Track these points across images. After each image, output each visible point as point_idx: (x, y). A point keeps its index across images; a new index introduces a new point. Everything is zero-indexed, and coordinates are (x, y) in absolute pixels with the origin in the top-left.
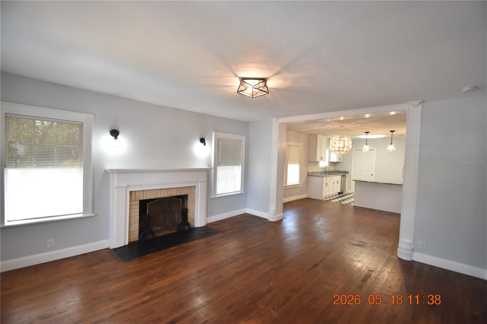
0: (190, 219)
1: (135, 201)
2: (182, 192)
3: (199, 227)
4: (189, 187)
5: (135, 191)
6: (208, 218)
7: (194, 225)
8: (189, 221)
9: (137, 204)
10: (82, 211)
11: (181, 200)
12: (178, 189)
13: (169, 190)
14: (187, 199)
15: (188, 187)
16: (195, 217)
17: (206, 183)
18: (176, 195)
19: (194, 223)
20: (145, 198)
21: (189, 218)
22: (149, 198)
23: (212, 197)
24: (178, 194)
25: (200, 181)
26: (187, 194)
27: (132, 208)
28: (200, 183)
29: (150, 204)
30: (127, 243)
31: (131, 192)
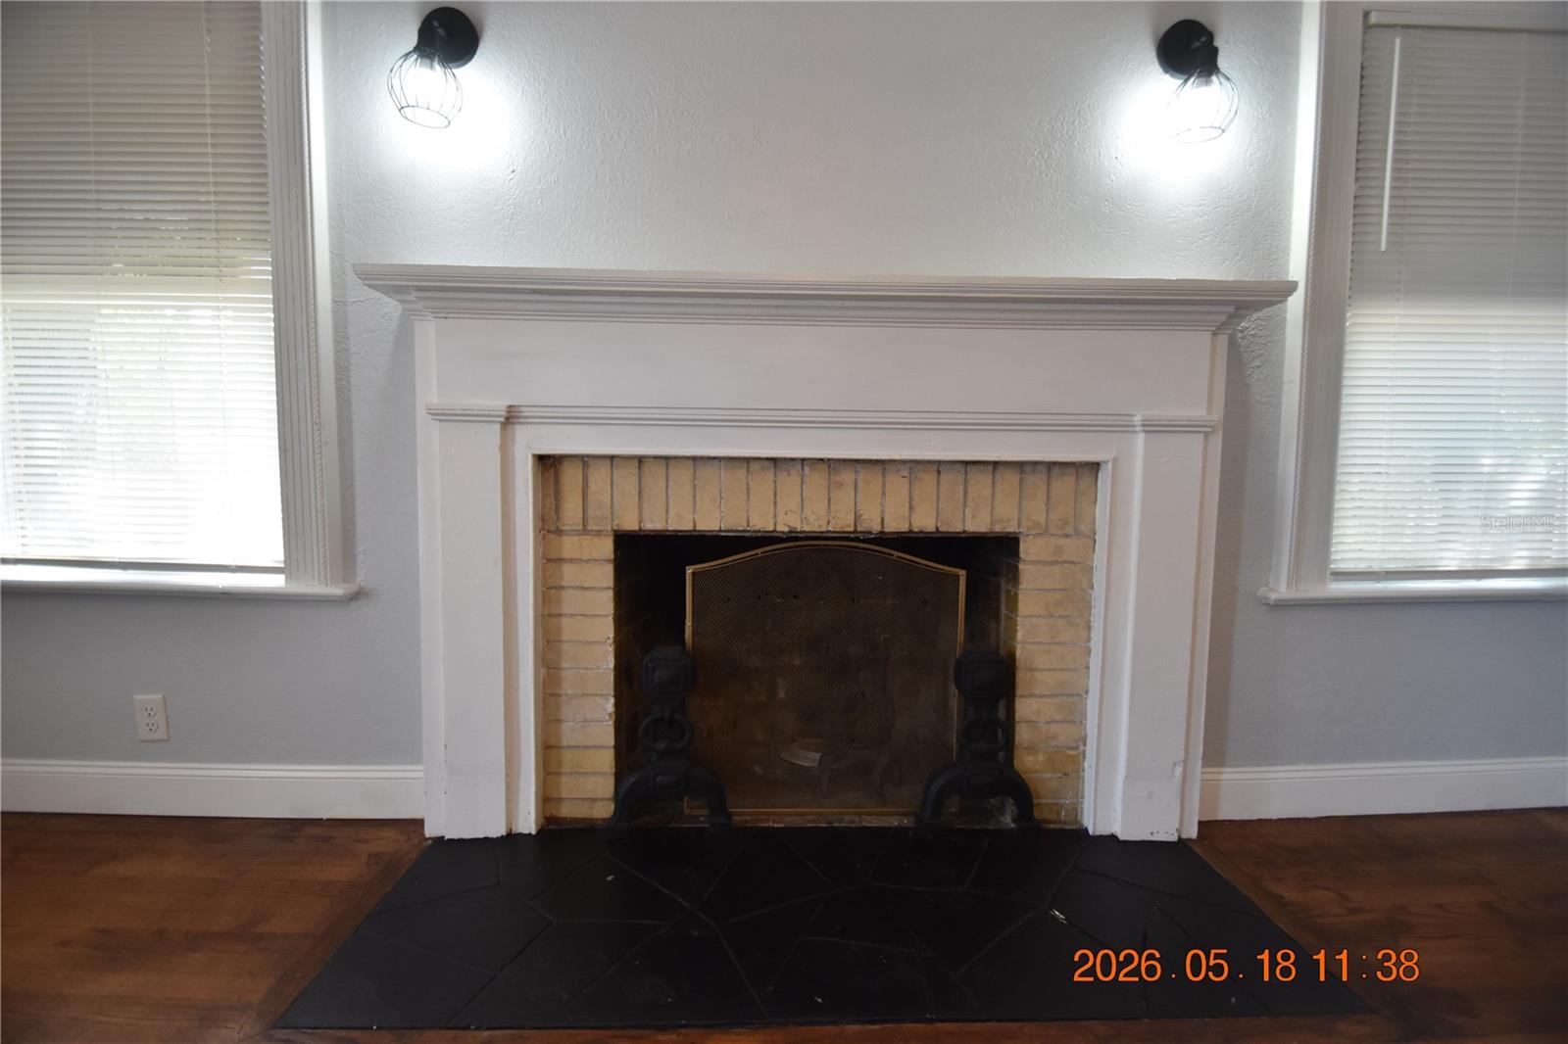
0: (1032, 749)
1: (585, 531)
2: (965, 506)
3: (1123, 835)
4: (1035, 464)
5: (585, 460)
6: (1231, 776)
7: (1076, 811)
8: (1028, 763)
9: (595, 555)
10: (276, 555)
11: (962, 573)
12: (929, 478)
13: (847, 476)
14: (1014, 576)
15: (1020, 466)
16: (1084, 740)
17: (1217, 442)
18: (905, 528)
19: (1078, 794)
20: (654, 523)
21: (1023, 735)
22: (686, 525)
23: (1282, 589)
24: (925, 521)
25: (1137, 419)
26: (1011, 528)
27: (565, 583)
28: (1141, 438)
29: (705, 572)
30: (528, 823)
31: (547, 464)
